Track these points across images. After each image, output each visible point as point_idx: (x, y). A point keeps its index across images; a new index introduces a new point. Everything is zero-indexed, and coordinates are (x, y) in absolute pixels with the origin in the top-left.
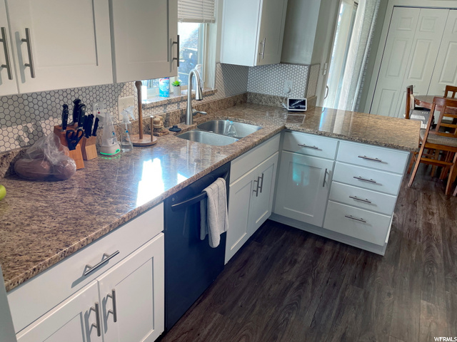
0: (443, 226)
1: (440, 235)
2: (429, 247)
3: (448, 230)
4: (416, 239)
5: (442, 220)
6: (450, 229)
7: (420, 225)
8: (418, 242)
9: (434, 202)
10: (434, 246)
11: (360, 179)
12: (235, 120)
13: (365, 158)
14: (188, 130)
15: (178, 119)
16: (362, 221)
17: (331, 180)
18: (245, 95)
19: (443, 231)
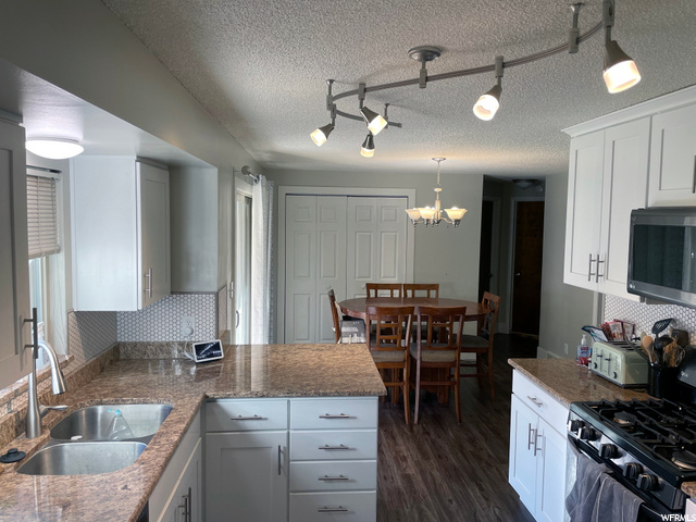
0: (422, 472)
1: (425, 489)
2: (421, 512)
3: (429, 478)
4: (403, 507)
5: (417, 464)
6: (431, 474)
7: (399, 482)
8: (407, 511)
9: (400, 440)
10: (424, 507)
11: (327, 448)
12: (117, 403)
13: (328, 417)
14: (36, 448)
15: (12, 431)
16: (342, 510)
17: (288, 461)
18: (117, 348)
19: (425, 480)
